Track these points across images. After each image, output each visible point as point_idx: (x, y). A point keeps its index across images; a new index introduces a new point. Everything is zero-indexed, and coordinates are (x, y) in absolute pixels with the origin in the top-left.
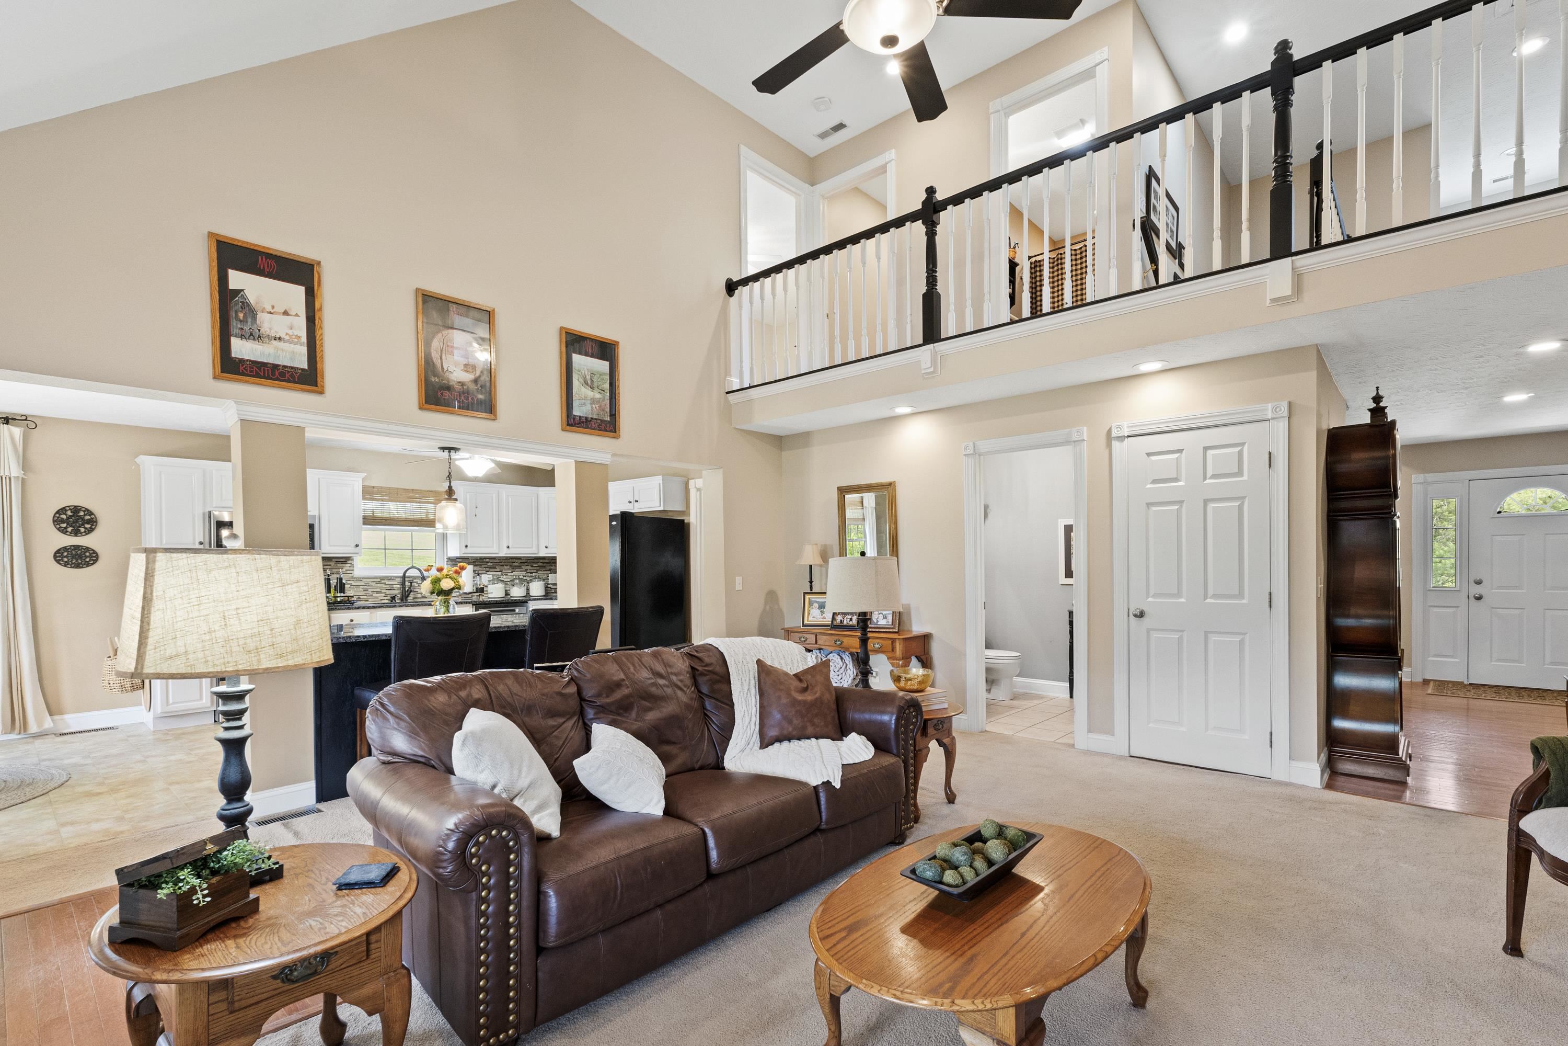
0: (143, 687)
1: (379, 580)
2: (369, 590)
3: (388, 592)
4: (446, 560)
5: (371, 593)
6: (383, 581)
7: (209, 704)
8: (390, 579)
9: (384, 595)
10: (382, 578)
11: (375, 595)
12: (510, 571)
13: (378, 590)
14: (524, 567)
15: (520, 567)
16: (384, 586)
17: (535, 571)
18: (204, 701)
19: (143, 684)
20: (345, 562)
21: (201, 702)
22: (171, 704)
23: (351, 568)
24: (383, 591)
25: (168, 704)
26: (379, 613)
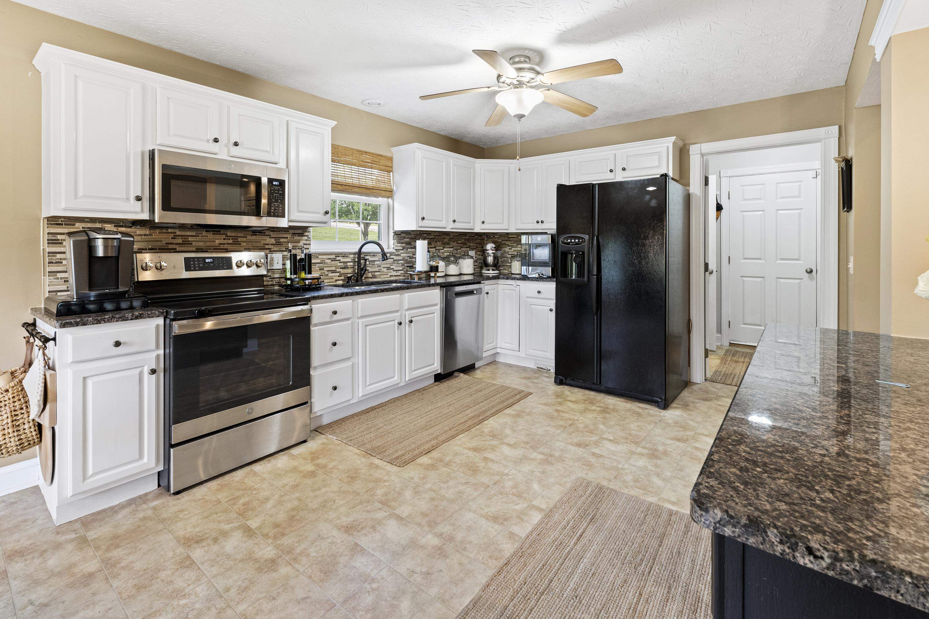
0: (41, 441)
1: (334, 257)
2: (326, 269)
3: (342, 271)
4: (392, 234)
5: (327, 273)
6: (338, 258)
7: (153, 464)
8: (345, 255)
9: (338, 274)
10: (338, 255)
11: (330, 275)
12: (442, 248)
13: (333, 268)
14: (453, 244)
15: (448, 244)
16: (339, 264)
17: (459, 248)
18: (145, 460)
19: (41, 437)
20: (302, 235)
21: (140, 463)
22: (92, 476)
23: (307, 242)
24: (338, 270)
25: (85, 478)
26: (359, 300)
